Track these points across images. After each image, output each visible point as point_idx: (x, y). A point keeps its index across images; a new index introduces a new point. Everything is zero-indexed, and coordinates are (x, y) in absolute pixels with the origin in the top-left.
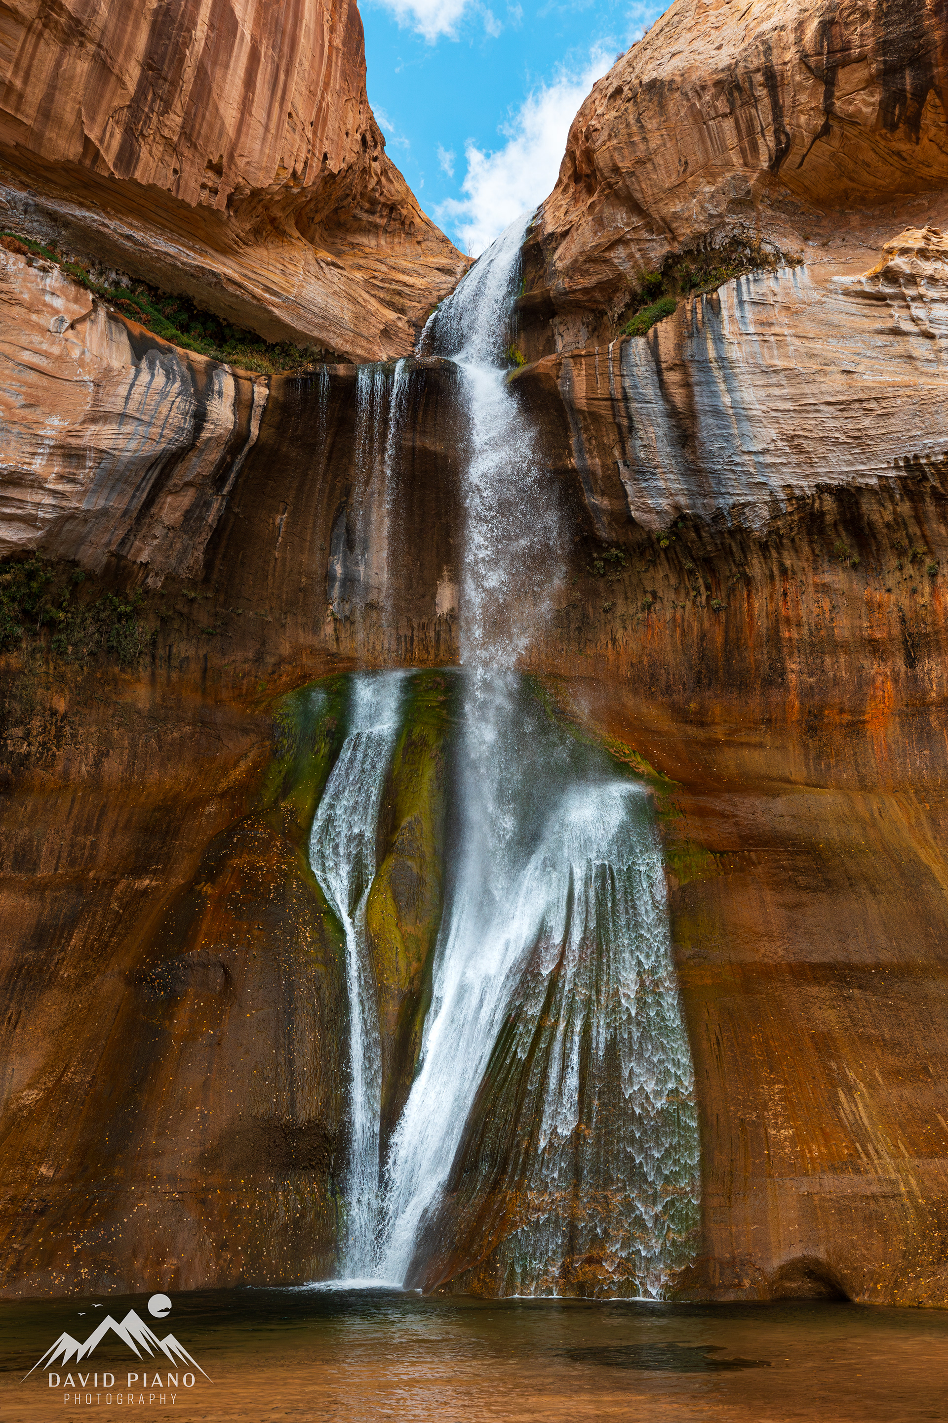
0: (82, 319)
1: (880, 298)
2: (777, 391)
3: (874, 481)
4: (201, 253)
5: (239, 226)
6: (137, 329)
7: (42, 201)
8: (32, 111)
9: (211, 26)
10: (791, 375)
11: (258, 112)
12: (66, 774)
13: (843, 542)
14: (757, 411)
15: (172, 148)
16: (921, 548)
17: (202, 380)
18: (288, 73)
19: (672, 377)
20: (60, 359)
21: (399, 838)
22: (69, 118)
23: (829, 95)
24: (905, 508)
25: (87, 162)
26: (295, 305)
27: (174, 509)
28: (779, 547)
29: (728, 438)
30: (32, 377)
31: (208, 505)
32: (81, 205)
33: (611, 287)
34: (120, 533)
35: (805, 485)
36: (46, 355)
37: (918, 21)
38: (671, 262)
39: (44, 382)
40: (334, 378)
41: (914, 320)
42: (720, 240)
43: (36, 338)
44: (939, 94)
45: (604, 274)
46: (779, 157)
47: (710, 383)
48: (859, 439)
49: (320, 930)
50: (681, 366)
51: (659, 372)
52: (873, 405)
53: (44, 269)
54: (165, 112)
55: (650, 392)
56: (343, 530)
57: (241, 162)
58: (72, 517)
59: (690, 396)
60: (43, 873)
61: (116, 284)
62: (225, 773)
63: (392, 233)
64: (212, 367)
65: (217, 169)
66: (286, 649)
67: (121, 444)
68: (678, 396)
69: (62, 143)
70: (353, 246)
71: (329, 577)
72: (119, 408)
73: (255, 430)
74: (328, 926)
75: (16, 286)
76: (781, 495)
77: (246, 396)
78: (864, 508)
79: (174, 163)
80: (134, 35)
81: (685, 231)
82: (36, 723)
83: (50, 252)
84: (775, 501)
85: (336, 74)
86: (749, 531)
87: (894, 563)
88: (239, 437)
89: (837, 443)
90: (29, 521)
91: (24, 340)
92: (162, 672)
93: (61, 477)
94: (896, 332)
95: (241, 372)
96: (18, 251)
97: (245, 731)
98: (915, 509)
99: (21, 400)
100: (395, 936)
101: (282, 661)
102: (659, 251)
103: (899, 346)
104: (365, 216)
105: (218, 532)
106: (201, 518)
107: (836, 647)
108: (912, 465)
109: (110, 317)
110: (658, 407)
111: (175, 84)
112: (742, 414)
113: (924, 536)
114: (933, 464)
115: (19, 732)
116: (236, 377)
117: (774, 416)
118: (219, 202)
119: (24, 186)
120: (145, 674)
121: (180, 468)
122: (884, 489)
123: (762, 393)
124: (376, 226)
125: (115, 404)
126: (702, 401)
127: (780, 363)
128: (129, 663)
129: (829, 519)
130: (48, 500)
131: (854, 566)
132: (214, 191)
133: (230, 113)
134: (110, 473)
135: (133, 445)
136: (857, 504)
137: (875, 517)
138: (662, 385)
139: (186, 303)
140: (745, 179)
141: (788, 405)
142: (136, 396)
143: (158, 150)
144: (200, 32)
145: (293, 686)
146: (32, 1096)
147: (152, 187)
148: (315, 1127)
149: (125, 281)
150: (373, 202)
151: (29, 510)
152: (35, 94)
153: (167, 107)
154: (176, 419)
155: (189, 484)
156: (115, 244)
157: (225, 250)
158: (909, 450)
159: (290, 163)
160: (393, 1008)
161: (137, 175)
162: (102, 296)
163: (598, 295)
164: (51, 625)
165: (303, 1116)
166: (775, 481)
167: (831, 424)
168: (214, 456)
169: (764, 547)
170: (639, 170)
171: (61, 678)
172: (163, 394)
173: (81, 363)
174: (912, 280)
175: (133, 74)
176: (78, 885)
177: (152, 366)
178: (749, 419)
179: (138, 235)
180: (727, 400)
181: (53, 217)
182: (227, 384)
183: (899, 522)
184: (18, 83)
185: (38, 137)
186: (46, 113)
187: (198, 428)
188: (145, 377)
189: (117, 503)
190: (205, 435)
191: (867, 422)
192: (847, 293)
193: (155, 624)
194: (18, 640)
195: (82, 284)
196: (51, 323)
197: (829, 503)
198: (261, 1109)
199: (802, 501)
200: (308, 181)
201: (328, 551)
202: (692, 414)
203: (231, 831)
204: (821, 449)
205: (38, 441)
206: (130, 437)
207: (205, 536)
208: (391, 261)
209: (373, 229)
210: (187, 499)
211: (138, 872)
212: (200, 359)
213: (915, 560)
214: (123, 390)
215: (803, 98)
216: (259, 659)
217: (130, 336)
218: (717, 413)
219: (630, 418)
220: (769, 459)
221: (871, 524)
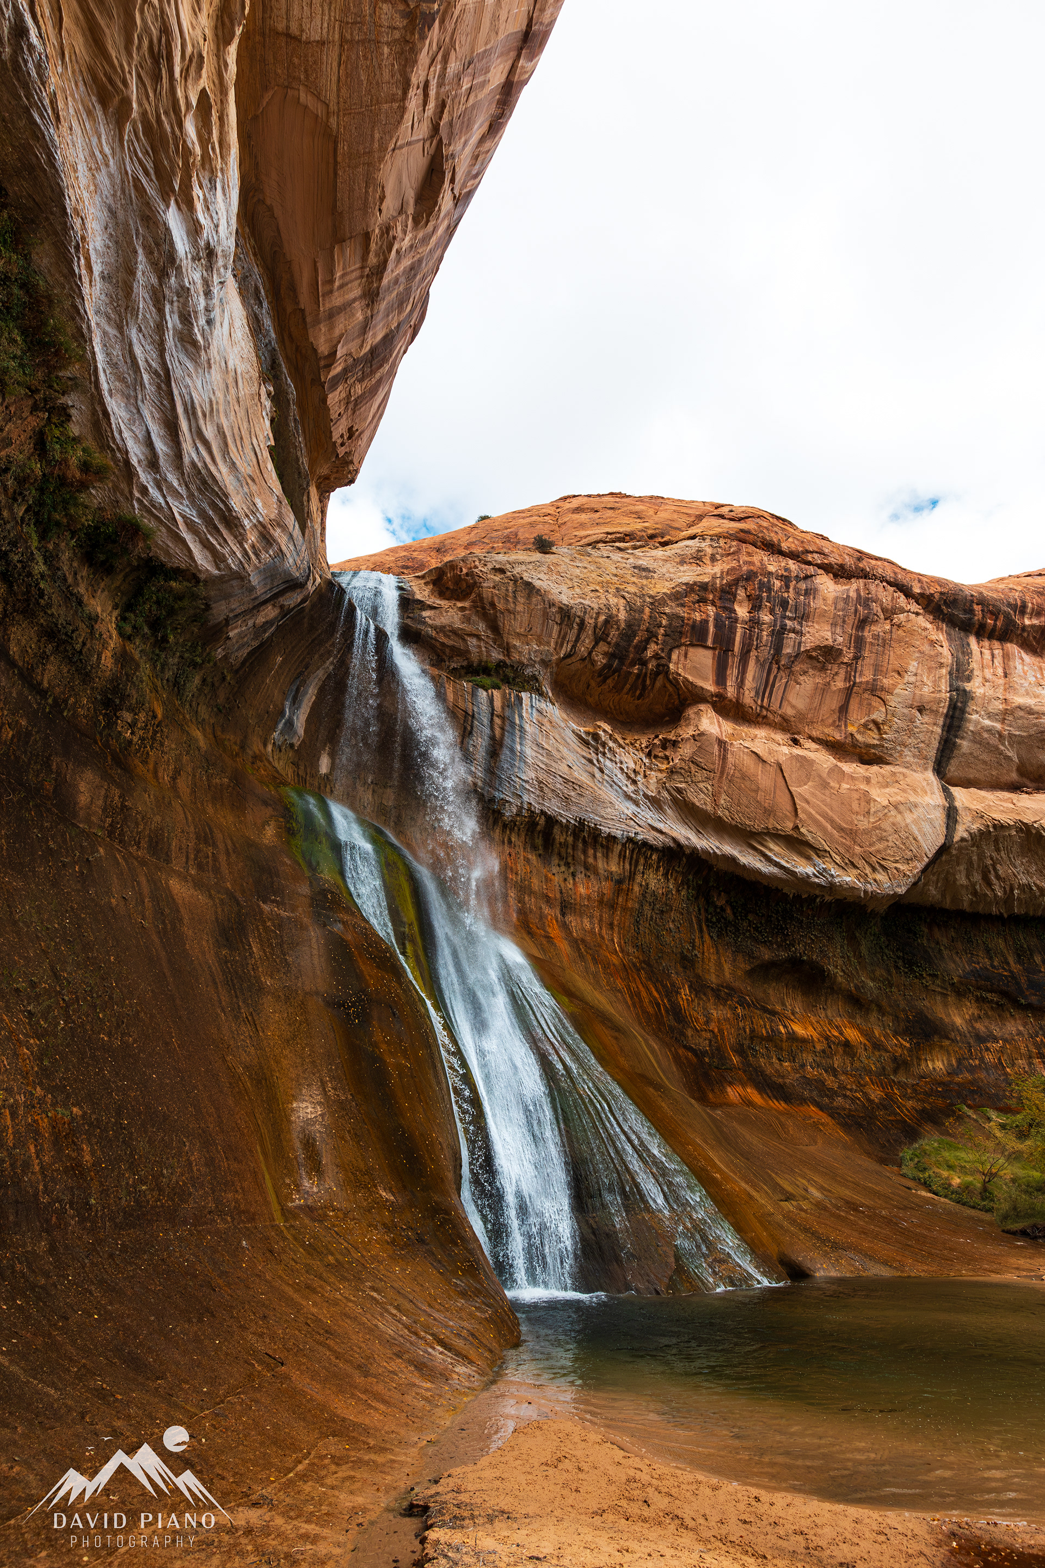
1: (586, 743)
2: (540, 757)
3: (564, 821)
8: (328, 306)
10: (549, 754)
13: (539, 841)
14: (530, 761)
15: (348, 401)
16: (570, 860)
19: (497, 721)
22: (338, 331)
23: (594, 647)
24: (570, 839)
25: (322, 363)
27: (265, 615)
28: (512, 830)
29: (513, 766)
31: (274, 625)
33: (457, 652)
34: (242, 609)
35: (537, 808)
37: (629, 645)
38: (501, 665)
41: (598, 760)
42: (528, 671)
45: (459, 644)
46: (567, 656)
47: (513, 734)
48: (567, 799)
50: (503, 718)
51: (492, 714)
52: (577, 787)
54: (360, 381)
55: (486, 721)
56: (294, 688)
57: (359, 442)
58: (242, 578)
59: (503, 735)
65: (351, 434)
67: (289, 556)
68: (498, 732)
69: (322, 340)
76: (526, 807)
78: (555, 831)
79: (343, 410)
80: (380, 329)
81: (516, 656)
84: (522, 808)
86: (503, 815)
87: (557, 862)
89: (558, 796)
94: (590, 761)
97: (265, 805)
98: (574, 842)
102: (496, 655)
103: (590, 768)
105: (261, 645)
106: (265, 631)
107: (531, 893)
108: (581, 822)
110: (487, 731)
111: (371, 373)
112: (523, 758)
113: (573, 856)
114: (589, 827)
117: (536, 768)
121: (289, 593)
122: (565, 827)
123: (534, 754)
126: (507, 741)
127: (546, 746)
129: (539, 828)
130: (238, 554)
131: (540, 855)
132: (343, 444)
134: (273, 567)
135: (290, 561)
136: (553, 827)
137: (557, 837)
138: (492, 721)
140: (552, 655)
141: (543, 767)
143: (343, 395)
147: (328, 409)
151: (226, 551)
152: (336, 300)
153: (362, 380)
155: (282, 605)
158: (583, 815)
161: (330, 396)
163: (447, 651)
164: (164, 641)
166: (526, 798)
167: (558, 786)
169: (505, 826)
174: (604, 744)
178: (525, 762)
180: (518, 748)
183: (565, 845)
184: (337, 284)
186: (332, 315)
189: (260, 589)
191: (573, 794)
192: (573, 732)
193: (200, 682)
197: (542, 821)
199: (531, 812)
201: (285, 695)
202: (501, 744)
204: (550, 795)
205: (253, 508)
207: (256, 644)
210: (273, 614)
213: (567, 865)
215: (587, 641)
216: (243, 747)
218: (512, 750)
219: (472, 727)
220: (528, 787)
221: (554, 839)
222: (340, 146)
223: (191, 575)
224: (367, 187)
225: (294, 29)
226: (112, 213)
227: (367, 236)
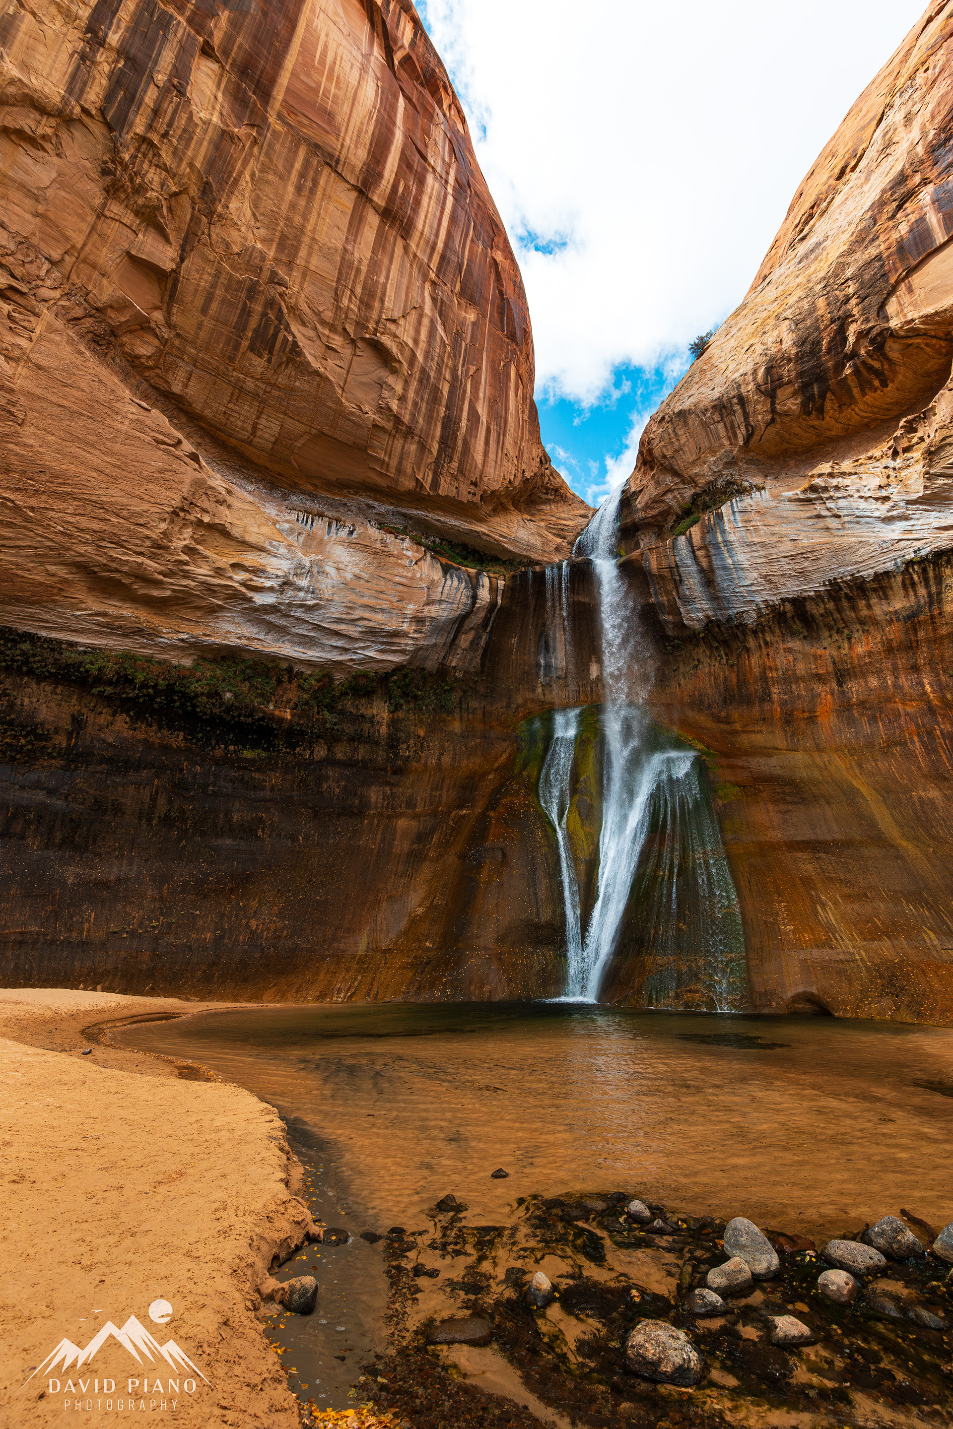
0: (420, 560)
1: (809, 501)
2: (756, 554)
3: (812, 593)
4: (470, 523)
5: (486, 509)
6: (444, 561)
7: (400, 509)
8: (393, 471)
9: (468, 420)
10: (763, 545)
11: (492, 456)
12: (426, 764)
13: (798, 626)
14: (746, 565)
15: (454, 477)
16: (841, 625)
17: (474, 581)
18: (504, 435)
19: (700, 553)
20: (412, 578)
21: (580, 786)
22: (409, 471)
23: (773, 403)
24: (831, 605)
25: (418, 489)
26: (514, 541)
27: (465, 640)
28: (763, 632)
29: (732, 580)
30: (400, 588)
31: (481, 637)
32: (416, 509)
33: (665, 514)
34: (443, 654)
35: (775, 599)
36: (406, 577)
37: (819, 358)
38: (695, 497)
39: (406, 589)
40: (534, 573)
41: (828, 509)
42: (720, 483)
43: (401, 570)
44: (833, 394)
45: (662, 507)
46: (748, 439)
47: (720, 553)
48: (802, 573)
49: (545, 831)
50: (705, 547)
51: (693, 552)
52: (809, 555)
53: (402, 540)
54: (450, 462)
55: (689, 562)
56: (543, 643)
57: (486, 479)
58: (421, 648)
59: (710, 562)
60: (419, 809)
61: (434, 542)
62: (496, 759)
63: (557, 502)
64: (479, 574)
65: (475, 484)
66: (520, 701)
67: (440, 613)
68: (704, 562)
69: (407, 483)
70: (539, 510)
71: (538, 665)
72: (438, 598)
73: (499, 601)
74: (549, 830)
75: (391, 548)
76: (762, 606)
77: (494, 586)
78: (808, 608)
79: (456, 485)
80: (435, 430)
81: (702, 481)
82: (412, 742)
83: (405, 532)
84: (759, 609)
85: (526, 433)
86: (746, 625)
87: (827, 634)
88: (493, 604)
89: (790, 576)
90: (403, 652)
91: (396, 572)
92: (465, 715)
93: (415, 631)
94: (819, 516)
95: (492, 575)
96: (391, 533)
97: (504, 740)
98: (836, 605)
99: (396, 599)
100: (581, 833)
101: (519, 706)
102: (689, 493)
103: (821, 523)
104: (544, 496)
105: (486, 650)
106: (478, 644)
107: (798, 679)
108: (833, 583)
109: (432, 557)
110: (694, 568)
111: (454, 448)
112: (738, 567)
113: (842, 619)
114: (845, 582)
115: (404, 746)
116: (489, 577)
117: (755, 567)
118: (477, 499)
119: (392, 504)
120: (457, 717)
121: (467, 622)
122: (818, 597)
123: (748, 556)
124: (549, 500)
125: (436, 596)
126: (716, 563)
127: (756, 540)
128: (450, 712)
129: (789, 615)
130: (411, 642)
131: (805, 638)
132: (474, 494)
133: (479, 458)
134: (436, 627)
135: (446, 614)
136: (804, 606)
137: (815, 612)
138: (695, 558)
139: (465, 546)
140: (731, 451)
141: (763, 560)
142: (446, 591)
143: (448, 479)
144: (464, 424)
145: (524, 717)
146: (420, 910)
147: (447, 496)
148: (549, 925)
149: (438, 540)
150: (547, 489)
151: (403, 647)
152: (394, 463)
153: (451, 459)
154: (464, 599)
155: (471, 629)
156: (432, 524)
157: (481, 520)
158: (831, 576)
159: (507, 477)
160: (582, 867)
161: (440, 492)
162: (428, 548)
163: (659, 518)
164: (415, 697)
165: (543, 919)
166: (758, 599)
167: (786, 567)
168: (482, 615)
169: (755, 632)
170: (676, 455)
171: (421, 721)
172: (458, 589)
173: (421, 579)
174: (826, 489)
175: (435, 447)
176: (434, 814)
177: (452, 577)
178: (742, 569)
179: (442, 519)
180: (730, 561)
181: (405, 516)
182: (486, 581)
183: (828, 613)
184: (387, 459)
185: (396, 481)
186: (399, 470)
187: (474, 603)
188: (449, 582)
189: (441, 640)
190: (477, 605)
191: (806, 564)
192: (790, 500)
193: (460, 693)
194: (402, 705)
195: (419, 544)
196: (407, 563)
197: (788, 607)
198: (524, 916)
199: (772, 608)
200: (516, 484)
201: (537, 654)
202: (712, 570)
203: (501, 786)
204: (782, 580)
205: (404, 616)
206: (444, 610)
207: (480, 652)
208: (558, 515)
209: (548, 502)
210: (471, 636)
211: (460, 807)
212: (473, 571)
213: (838, 631)
214: (440, 589)
215: (759, 407)
216: (508, 706)
217: (441, 565)
218: (725, 568)
219: (680, 576)
220: (754, 588)
221: (812, 616)
222: (325, 431)
223: (399, 668)
224: (349, 420)
225: (273, 439)
226: (249, 621)
227: (375, 426)
